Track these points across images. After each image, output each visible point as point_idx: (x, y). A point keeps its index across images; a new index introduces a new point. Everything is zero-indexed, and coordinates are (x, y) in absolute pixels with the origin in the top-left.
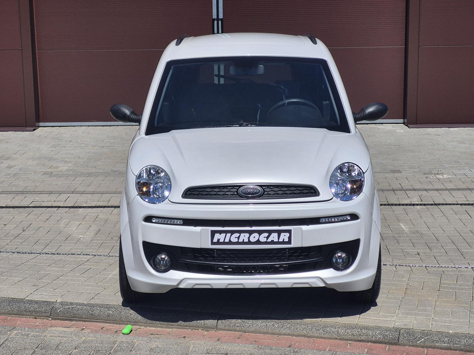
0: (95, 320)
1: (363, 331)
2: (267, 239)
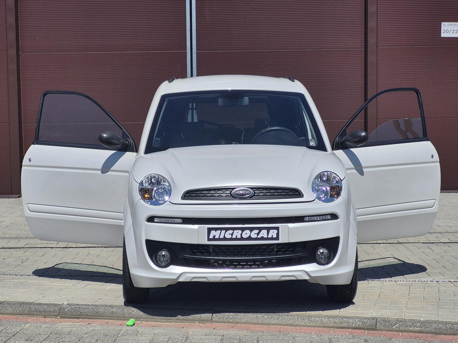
0: (100, 317)
1: (344, 320)
2: (258, 236)
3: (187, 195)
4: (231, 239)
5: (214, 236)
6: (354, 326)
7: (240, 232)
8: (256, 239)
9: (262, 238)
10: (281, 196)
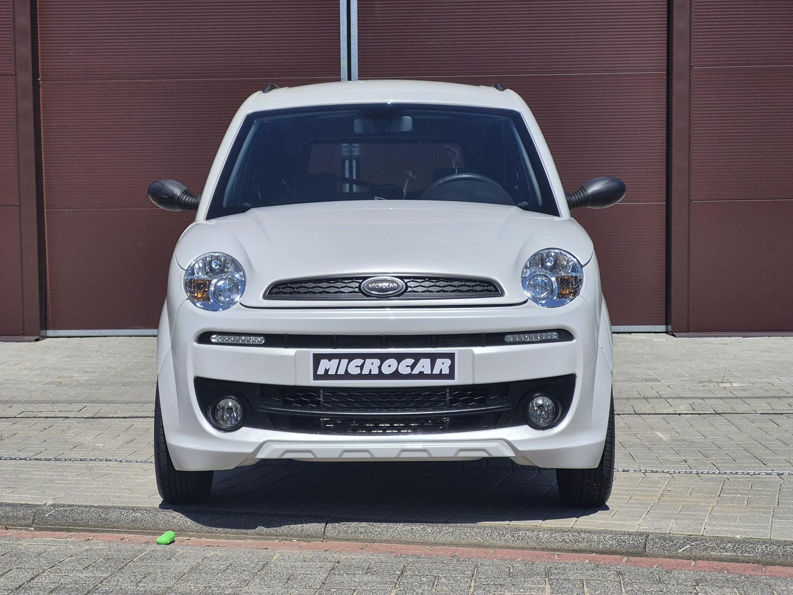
0: (111, 529)
1: (583, 536)
2: (412, 370)
3: (275, 290)
4: (360, 377)
5: (327, 371)
6: (601, 547)
7: (377, 362)
8: (409, 377)
9: (421, 376)
10: (458, 294)
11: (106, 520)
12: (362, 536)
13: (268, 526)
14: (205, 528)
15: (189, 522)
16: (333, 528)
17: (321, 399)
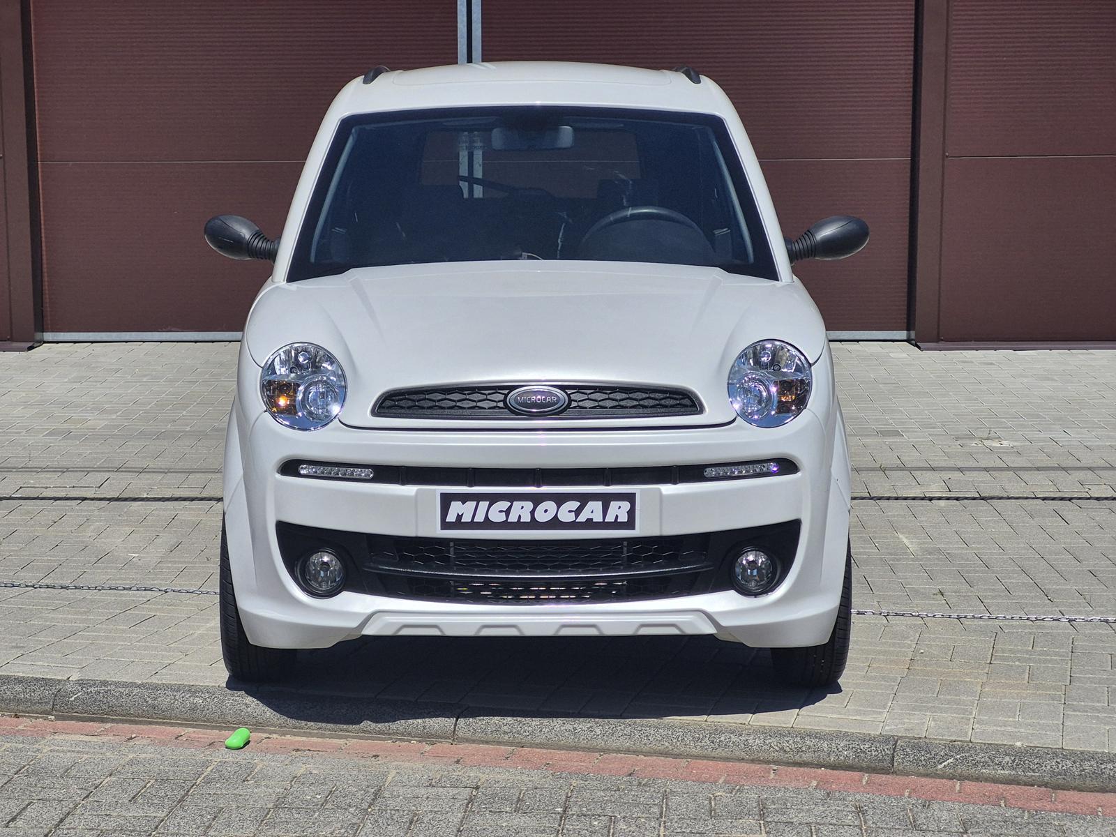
0: (161, 720)
1: (808, 742)
2: (577, 517)
3: (388, 403)
4: (505, 525)
5: (459, 517)
6: (832, 759)
7: (529, 505)
8: (573, 525)
9: (590, 524)
10: (641, 410)
11: (154, 707)
12: (506, 738)
13: (376, 720)
14: (291, 722)
15: (269, 712)
16: (467, 725)
17: (452, 555)
